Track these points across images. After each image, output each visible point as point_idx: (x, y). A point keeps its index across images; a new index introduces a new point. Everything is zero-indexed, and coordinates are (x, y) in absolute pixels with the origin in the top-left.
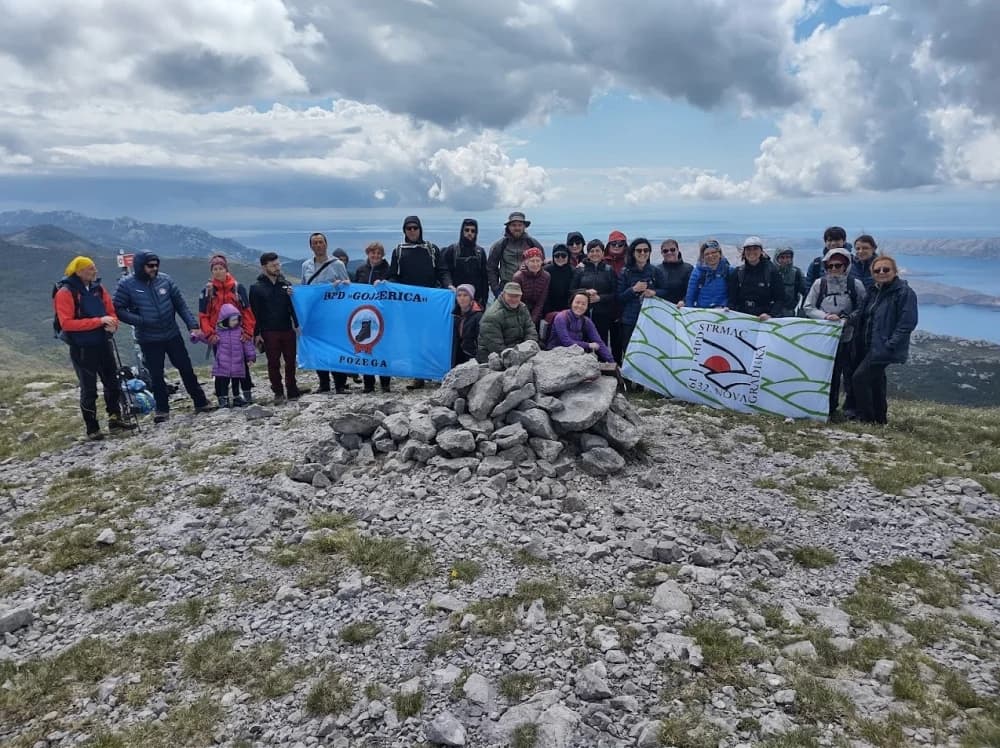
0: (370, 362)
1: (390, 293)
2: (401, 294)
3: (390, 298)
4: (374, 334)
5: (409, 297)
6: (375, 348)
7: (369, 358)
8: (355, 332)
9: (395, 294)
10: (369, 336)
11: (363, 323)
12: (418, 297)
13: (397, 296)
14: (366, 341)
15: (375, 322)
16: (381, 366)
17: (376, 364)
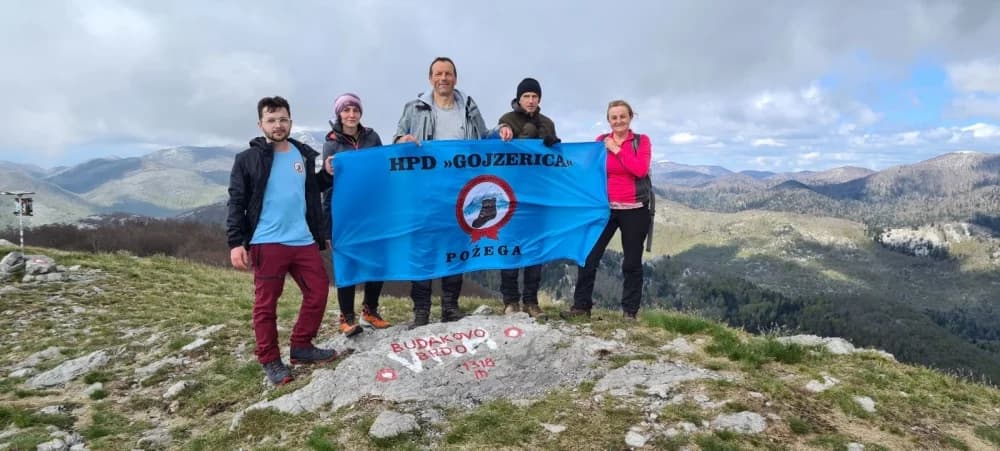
0: (495, 250)
1: (523, 155)
2: (538, 156)
4: (502, 212)
5: (550, 160)
6: (503, 232)
9: (529, 156)
11: (484, 202)
12: (561, 160)
13: (533, 159)
15: (502, 199)
16: (514, 254)
17: (506, 252)
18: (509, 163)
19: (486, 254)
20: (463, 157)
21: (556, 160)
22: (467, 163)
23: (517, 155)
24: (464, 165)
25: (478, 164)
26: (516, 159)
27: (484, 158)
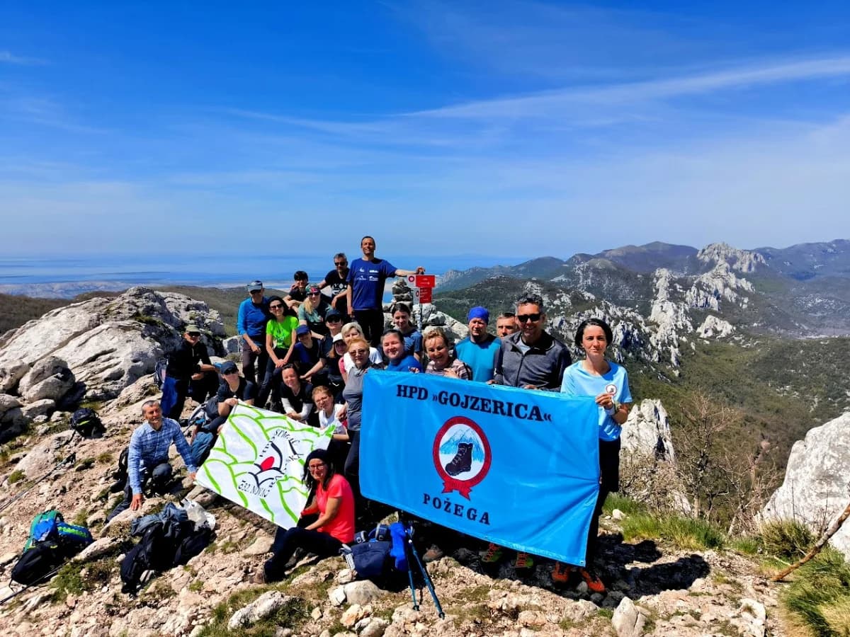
0: (465, 512)
1: (495, 402)
2: (510, 405)
3: (496, 412)
4: (477, 466)
5: (522, 411)
6: (475, 491)
7: (467, 504)
8: (446, 459)
9: (502, 404)
10: (468, 469)
11: (461, 445)
12: (536, 412)
13: (506, 408)
14: (463, 476)
15: (478, 447)
16: (481, 521)
17: (475, 516)
18: (483, 410)
19: (456, 513)
20: (446, 393)
21: (529, 412)
22: (448, 401)
23: (489, 401)
24: (445, 403)
25: (457, 405)
26: (489, 406)
27: (463, 399)
